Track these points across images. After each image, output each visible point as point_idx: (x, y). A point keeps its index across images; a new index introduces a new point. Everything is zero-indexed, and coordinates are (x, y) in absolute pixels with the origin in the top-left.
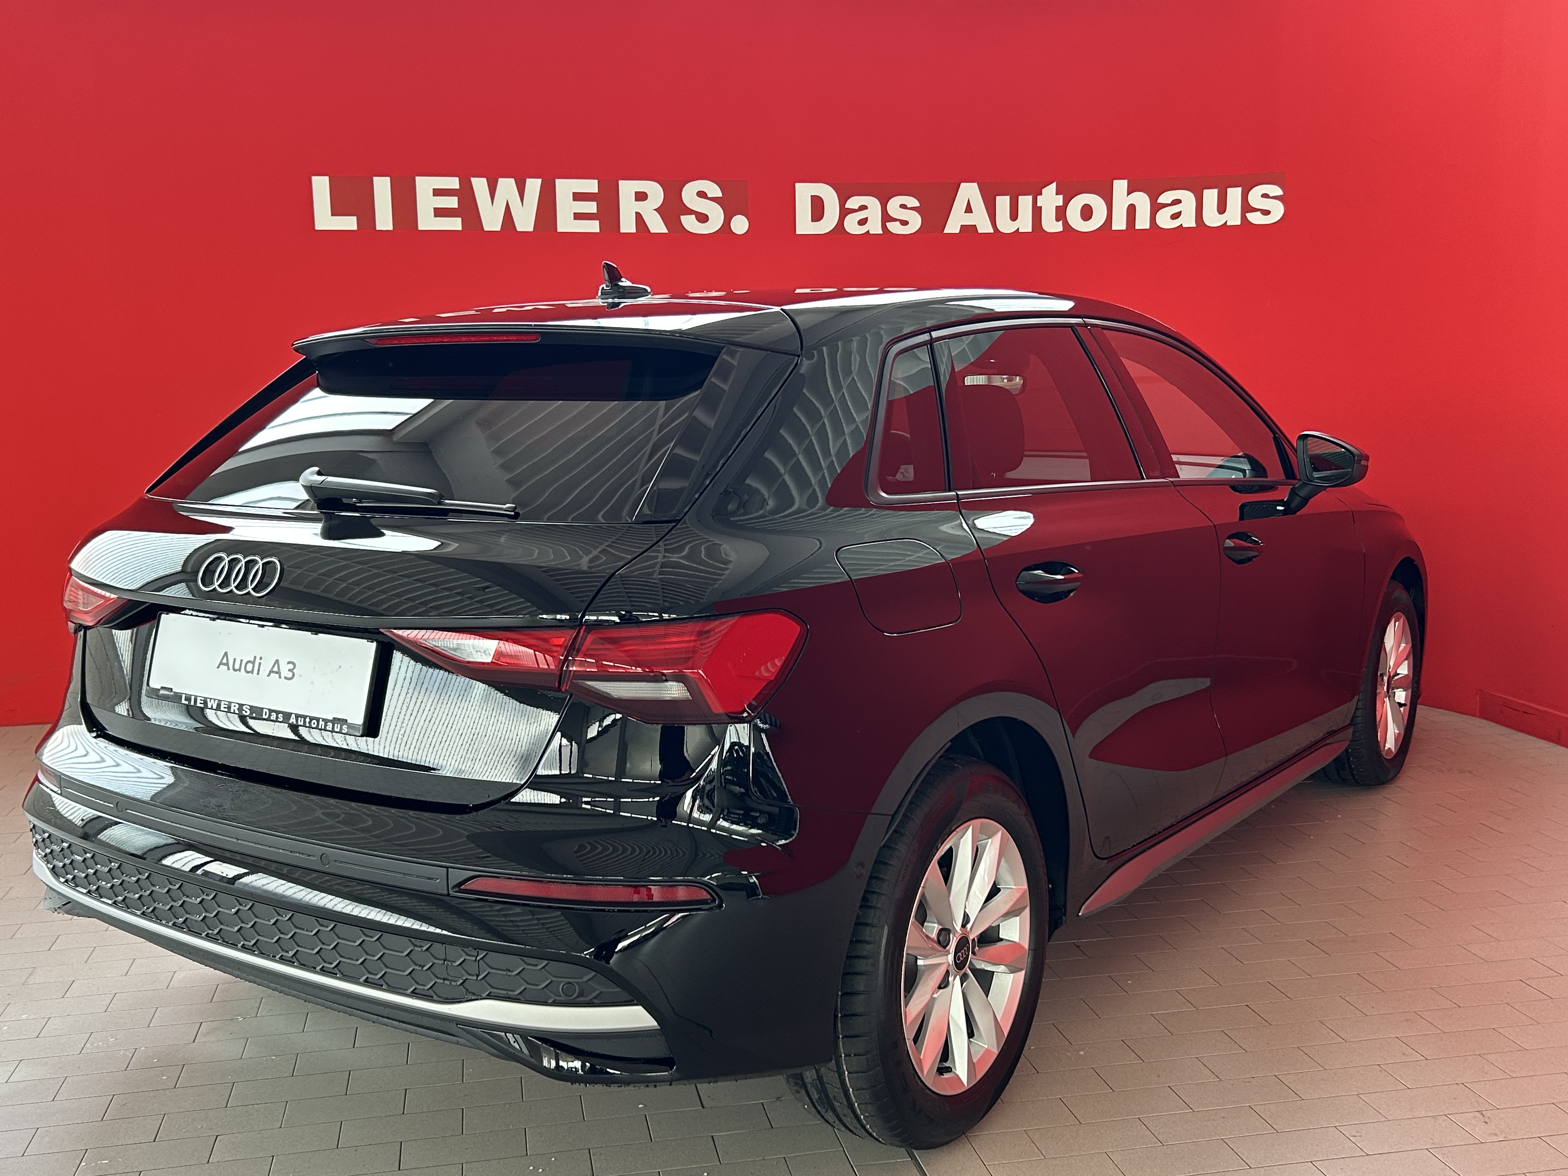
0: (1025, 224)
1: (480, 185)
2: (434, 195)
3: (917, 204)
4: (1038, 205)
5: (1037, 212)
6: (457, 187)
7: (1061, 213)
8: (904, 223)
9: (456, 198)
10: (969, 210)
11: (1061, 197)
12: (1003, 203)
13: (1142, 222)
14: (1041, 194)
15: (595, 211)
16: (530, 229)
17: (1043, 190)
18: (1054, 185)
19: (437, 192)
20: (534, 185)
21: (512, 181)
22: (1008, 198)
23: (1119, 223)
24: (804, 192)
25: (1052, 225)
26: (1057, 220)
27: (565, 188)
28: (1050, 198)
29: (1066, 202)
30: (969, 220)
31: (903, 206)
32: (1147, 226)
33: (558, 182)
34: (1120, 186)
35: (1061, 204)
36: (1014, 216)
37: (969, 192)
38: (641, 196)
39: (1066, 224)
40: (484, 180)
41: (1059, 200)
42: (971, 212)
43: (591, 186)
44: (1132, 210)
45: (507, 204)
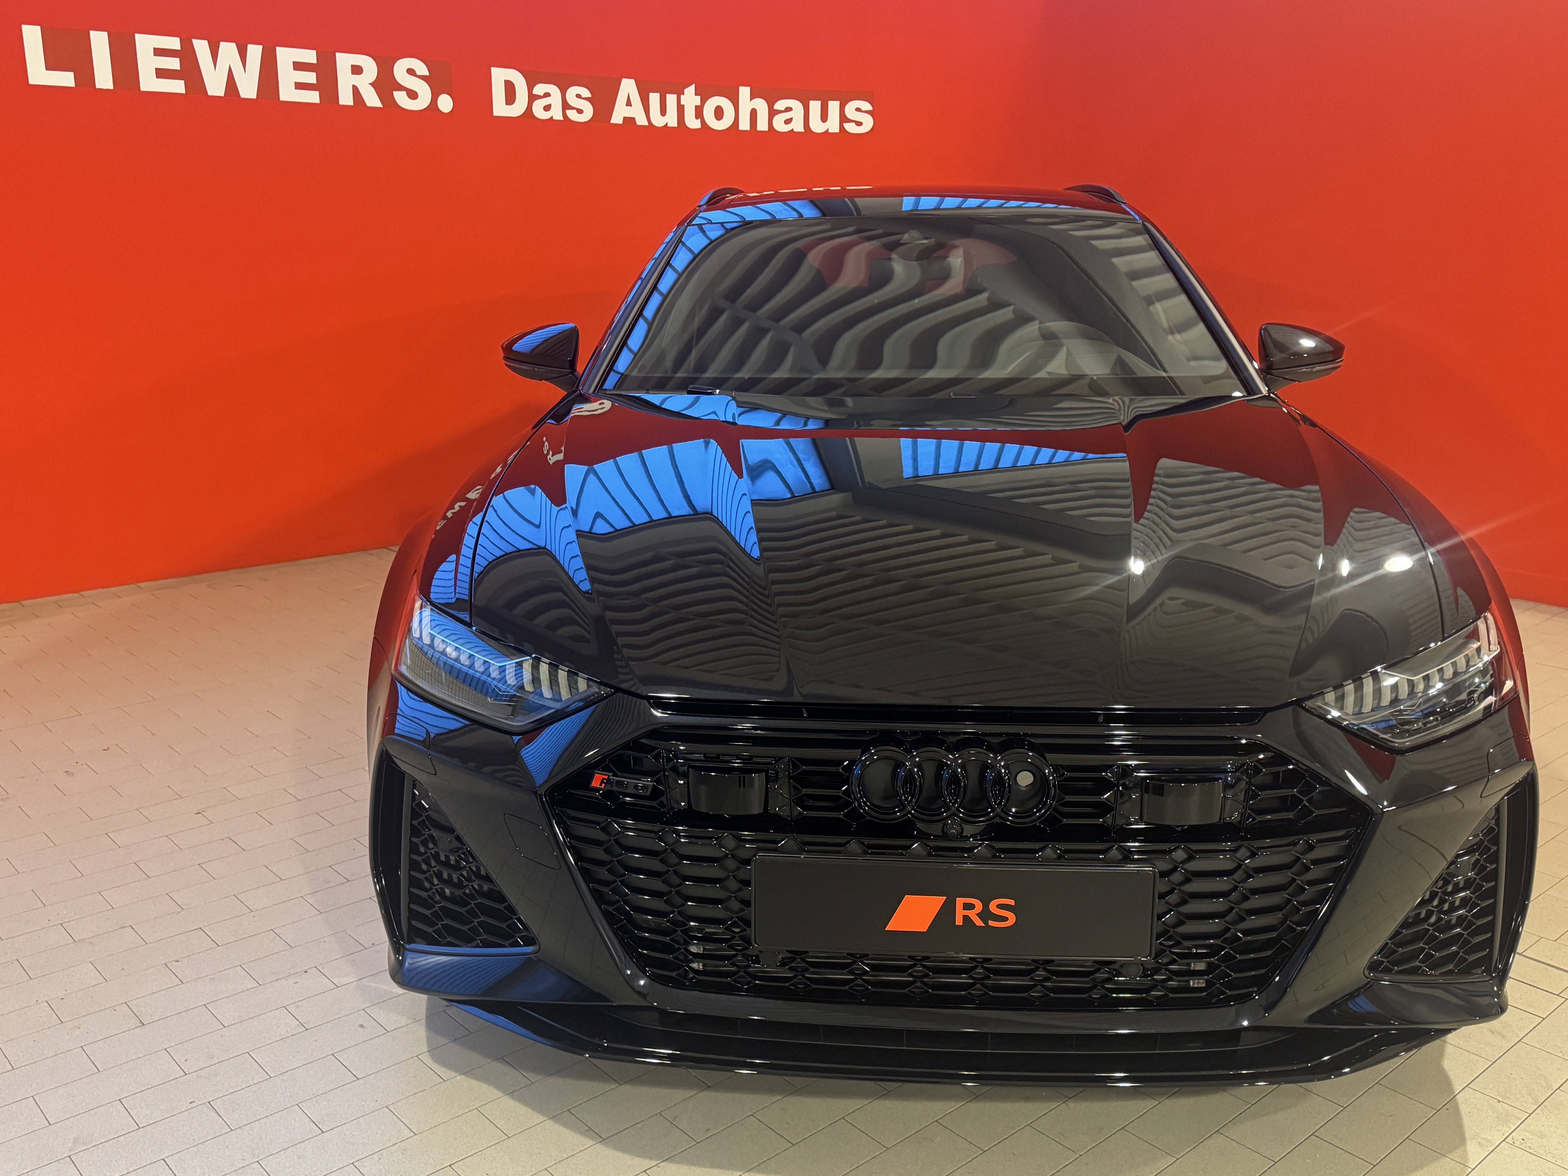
0: (671, 120)
1: (201, 47)
2: (155, 54)
3: (589, 95)
4: (682, 103)
5: (681, 109)
6: (178, 48)
7: (699, 112)
8: (580, 111)
9: (178, 60)
10: (629, 103)
11: (699, 97)
12: (654, 98)
13: (762, 125)
14: (683, 94)
15: (315, 82)
16: (253, 95)
17: (686, 91)
18: (693, 86)
19: (159, 52)
20: (255, 52)
21: (233, 46)
22: (658, 95)
23: (744, 125)
24: (499, 76)
25: (693, 123)
26: (697, 118)
27: (286, 56)
28: (690, 97)
29: (703, 102)
30: (629, 112)
31: (578, 96)
32: (767, 129)
33: (279, 50)
34: (744, 92)
35: (699, 104)
36: (663, 112)
37: (628, 87)
38: (357, 70)
39: (703, 122)
40: (205, 43)
41: (697, 100)
42: (631, 106)
43: (310, 56)
44: (754, 113)
45: (230, 69)
